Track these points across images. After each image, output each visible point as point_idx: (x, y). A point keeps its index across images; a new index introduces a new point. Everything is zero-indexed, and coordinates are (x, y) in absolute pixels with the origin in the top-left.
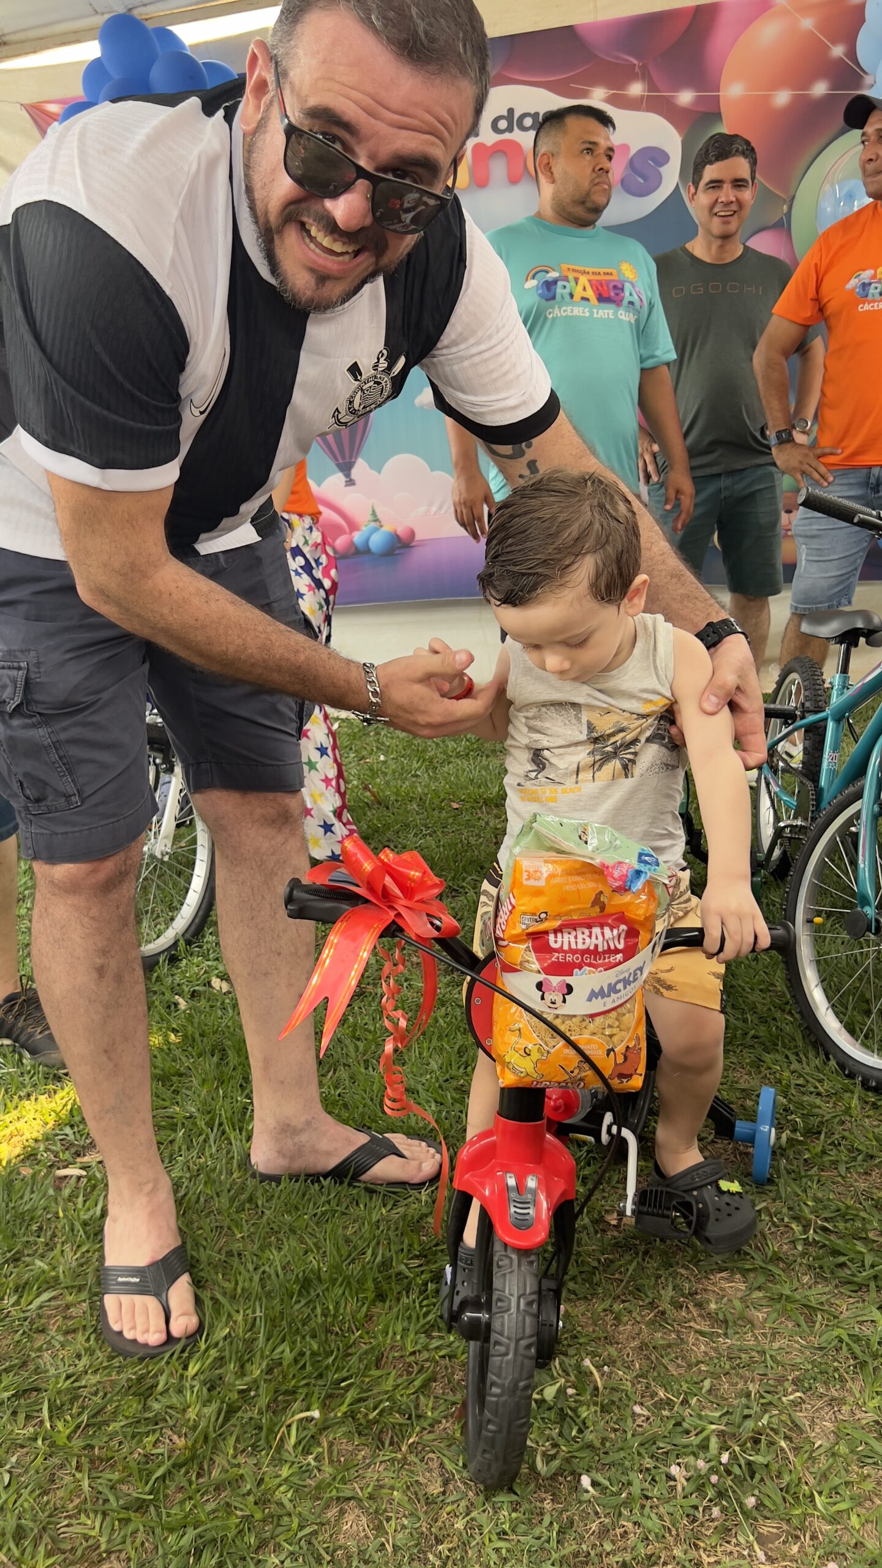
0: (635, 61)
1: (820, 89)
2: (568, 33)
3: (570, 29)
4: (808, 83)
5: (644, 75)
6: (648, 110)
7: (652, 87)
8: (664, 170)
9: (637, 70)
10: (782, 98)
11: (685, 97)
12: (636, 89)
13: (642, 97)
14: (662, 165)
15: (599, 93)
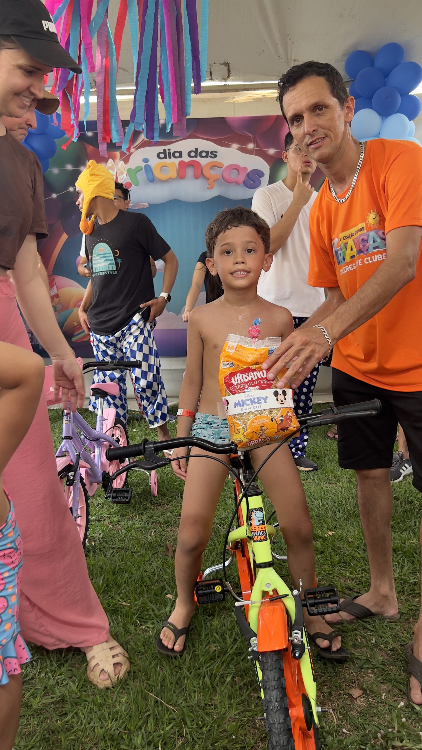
0: (250, 135)
2: (222, 120)
3: (223, 118)
5: (255, 141)
6: (256, 155)
7: (257, 146)
8: (262, 179)
9: (251, 138)
11: (272, 151)
12: (251, 146)
13: (253, 149)
14: (261, 177)
15: (235, 146)
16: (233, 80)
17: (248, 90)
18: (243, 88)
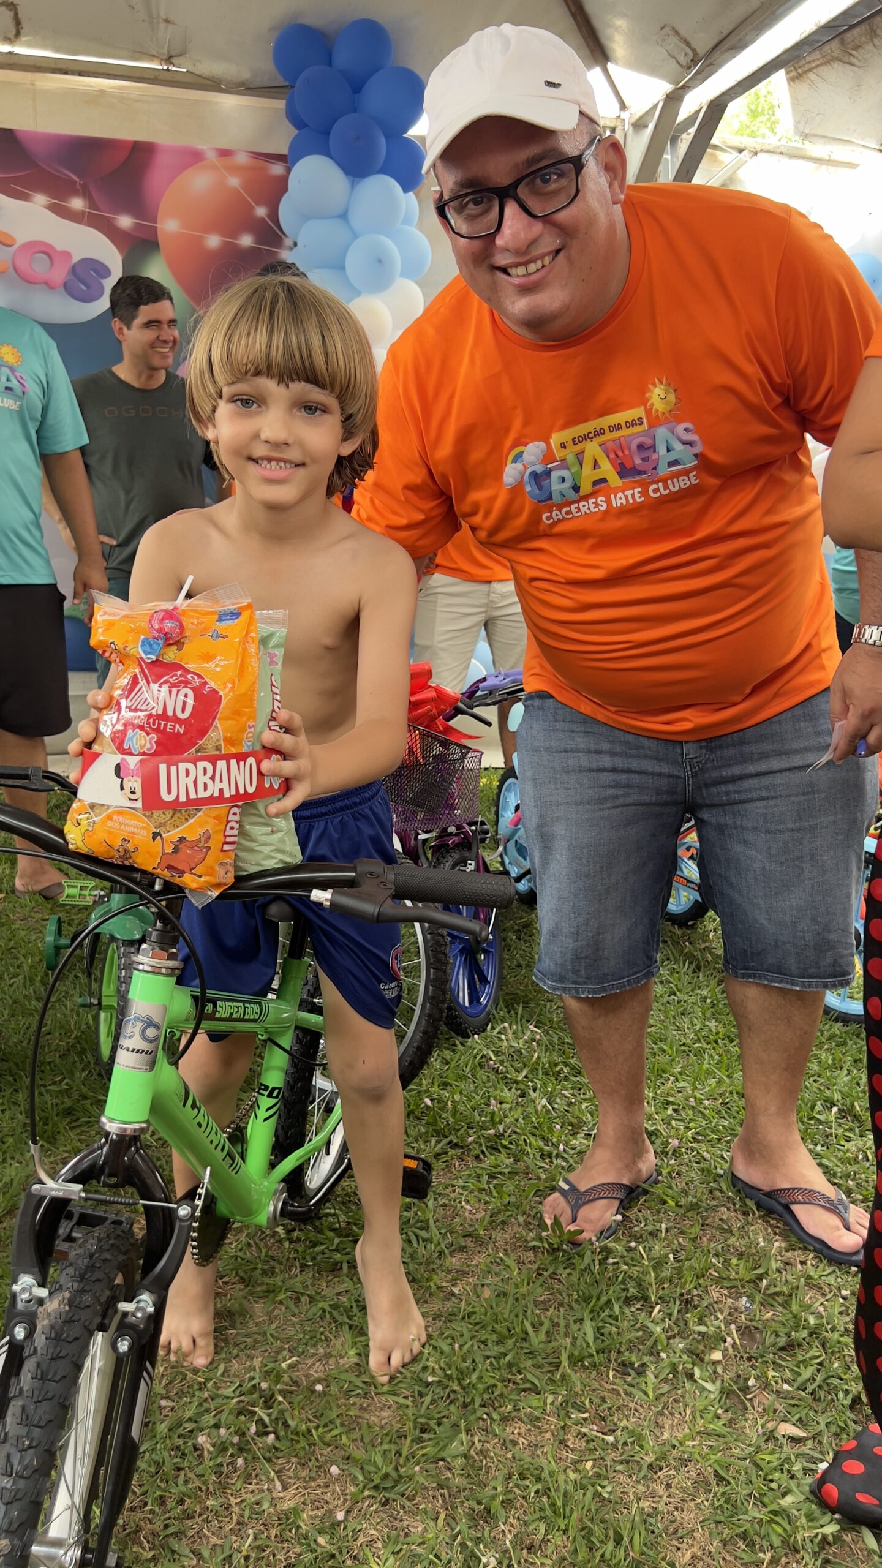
0: (76, 178)
1: (246, 241)
2: (10, 136)
3: (10, 131)
4: (235, 233)
5: (85, 193)
6: (90, 225)
7: (92, 205)
9: (78, 186)
10: (214, 241)
11: (125, 222)
12: (77, 204)
13: (83, 212)
15: (41, 199)
16: (29, 45)
17: (66, 73)
18: (53, 66)
